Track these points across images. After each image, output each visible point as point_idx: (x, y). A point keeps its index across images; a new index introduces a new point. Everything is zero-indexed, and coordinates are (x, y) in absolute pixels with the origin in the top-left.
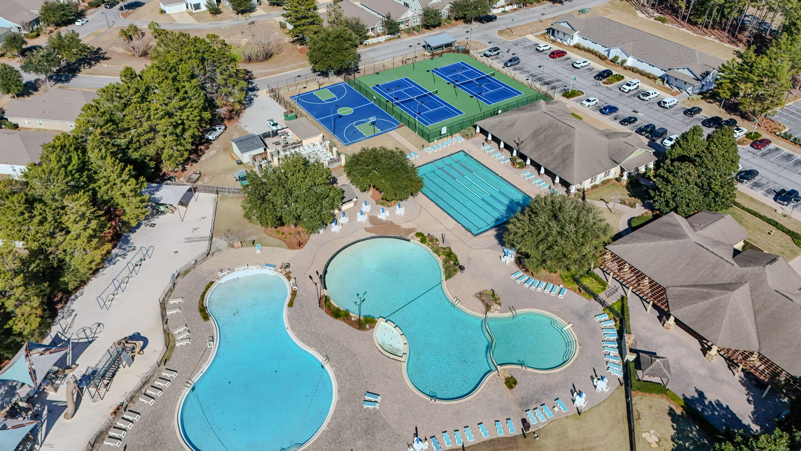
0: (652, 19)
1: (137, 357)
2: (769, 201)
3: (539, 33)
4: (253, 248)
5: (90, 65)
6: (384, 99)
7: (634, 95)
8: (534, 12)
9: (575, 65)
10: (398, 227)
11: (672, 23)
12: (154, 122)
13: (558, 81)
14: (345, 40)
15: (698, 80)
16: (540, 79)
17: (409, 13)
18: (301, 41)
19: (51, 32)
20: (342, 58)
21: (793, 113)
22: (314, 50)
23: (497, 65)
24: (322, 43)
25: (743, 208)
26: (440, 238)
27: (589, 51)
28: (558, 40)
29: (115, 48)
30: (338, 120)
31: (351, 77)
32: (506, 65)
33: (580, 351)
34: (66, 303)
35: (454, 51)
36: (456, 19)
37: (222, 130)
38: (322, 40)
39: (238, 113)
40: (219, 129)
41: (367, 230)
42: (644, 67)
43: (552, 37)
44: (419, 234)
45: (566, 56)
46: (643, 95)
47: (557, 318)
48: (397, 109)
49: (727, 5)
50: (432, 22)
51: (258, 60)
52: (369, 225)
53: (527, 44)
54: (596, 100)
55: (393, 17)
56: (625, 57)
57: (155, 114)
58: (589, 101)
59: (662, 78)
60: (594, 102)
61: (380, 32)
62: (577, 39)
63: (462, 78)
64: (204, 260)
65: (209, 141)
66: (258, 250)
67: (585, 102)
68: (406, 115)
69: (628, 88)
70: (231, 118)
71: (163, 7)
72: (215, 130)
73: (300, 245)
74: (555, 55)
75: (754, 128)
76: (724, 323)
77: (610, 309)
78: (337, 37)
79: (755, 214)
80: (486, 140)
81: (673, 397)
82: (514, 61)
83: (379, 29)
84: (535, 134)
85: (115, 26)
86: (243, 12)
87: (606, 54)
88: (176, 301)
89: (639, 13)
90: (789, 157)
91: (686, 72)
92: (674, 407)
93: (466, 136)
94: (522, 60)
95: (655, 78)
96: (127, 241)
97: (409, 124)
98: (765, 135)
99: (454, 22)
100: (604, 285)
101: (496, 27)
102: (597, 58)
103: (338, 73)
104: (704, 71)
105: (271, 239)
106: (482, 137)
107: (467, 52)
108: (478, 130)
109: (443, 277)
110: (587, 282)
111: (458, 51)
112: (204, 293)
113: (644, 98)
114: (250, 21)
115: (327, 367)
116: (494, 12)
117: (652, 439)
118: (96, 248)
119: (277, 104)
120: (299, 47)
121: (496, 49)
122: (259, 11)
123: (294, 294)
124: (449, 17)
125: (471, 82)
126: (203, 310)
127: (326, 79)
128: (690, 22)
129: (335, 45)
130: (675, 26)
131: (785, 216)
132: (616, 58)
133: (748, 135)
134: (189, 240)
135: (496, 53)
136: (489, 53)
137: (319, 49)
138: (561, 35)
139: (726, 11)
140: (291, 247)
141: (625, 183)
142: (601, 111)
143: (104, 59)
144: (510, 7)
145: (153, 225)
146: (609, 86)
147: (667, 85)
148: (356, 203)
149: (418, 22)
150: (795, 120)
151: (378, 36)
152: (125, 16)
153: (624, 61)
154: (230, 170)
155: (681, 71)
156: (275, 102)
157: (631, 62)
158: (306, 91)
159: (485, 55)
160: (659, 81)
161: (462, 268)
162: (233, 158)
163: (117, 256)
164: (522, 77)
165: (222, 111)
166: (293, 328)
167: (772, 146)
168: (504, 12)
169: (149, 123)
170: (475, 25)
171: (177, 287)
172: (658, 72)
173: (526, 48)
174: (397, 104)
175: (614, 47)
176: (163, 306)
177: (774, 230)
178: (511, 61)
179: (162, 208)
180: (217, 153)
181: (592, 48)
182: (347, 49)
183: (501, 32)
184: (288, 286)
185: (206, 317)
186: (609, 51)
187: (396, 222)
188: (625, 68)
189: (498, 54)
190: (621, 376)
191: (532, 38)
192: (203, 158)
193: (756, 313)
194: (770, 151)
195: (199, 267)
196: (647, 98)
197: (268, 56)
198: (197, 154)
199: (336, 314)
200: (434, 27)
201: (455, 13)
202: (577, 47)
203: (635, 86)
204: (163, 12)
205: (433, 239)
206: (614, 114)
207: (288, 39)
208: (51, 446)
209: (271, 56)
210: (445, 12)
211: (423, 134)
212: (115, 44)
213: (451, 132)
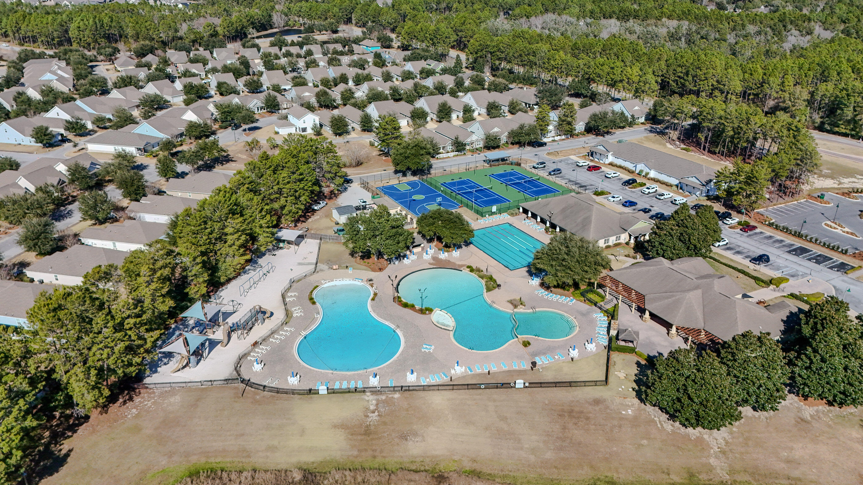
0: (678, 149)
1: (267, 320)
2: (747, 262)
3: (581, 155)
4: (347, 270)
5: (223, 164)
6: (449, 191)
7: (653, 196)
8: (580, 141)
9: (607, 175)
10: (454, 263)
11: (695, 152)
12: (281, 186)
13: (591, 185)
14: (421, 148)
15: (703, 185)
16: (576, 184)
17: (474, 138)
18: (387, 154)
19: (191, 143)
20: (418, 161)
21: (782, 212)
22: (397, 155)
23: (543, 174)
24: (404, 151)
25: (721, 263)
26: (485, 270)
27: (620, 167)
28: (596, 160)
29: (240, 155)
30: (413, 202)
31: (425, 177)
32: (550, 174)
33: (579, 331)
34: (216, 292)
35: (508, 164)
36: (512, 144)
37: (324, 204)
38: (404, 148)
39: (336, 196)
40: (322, 204)
41: (430, 264)
42: (663, 178)
43: (591, 158)
44: (469, 267)
45: (601, 170)
46: (659, 195)
47: (566, 314)
48: (459, 197)
49: (736, 136)
50: (492, 143)
51: (350, 166)
52: (432, 261)
53: (569, 162)
54: (621, 197)
55: (461, 139)
56: (648, 170)
57: (283, 181)
58: (614, 197)
59: (677, 186)
60: (619, 199)
61: (450, 150)
62: (611, 158)
63: (512, 180)
64: (311, 275)
65: (314, 211)
66: (350, 271)
67: (610, 198)
68: (465, 200)
69: (648, 191)
70: (330, 198)
71: (277, 129)
72: (319, 203)
73: (381, 270)
74: (591, 169)
75: (744, 218)
76: (681, 311)
77: (606, 311)
78: (416, 146)
79: (729, 266)
80: (527, 217)
81: (640, 355)
82: (557, 172)
83: (449, 148)
84: (564, 210)
85: (240, 141)
86: (340, 135)
87: (634, 169)
88: (293, 294)
89: (668, 145)
90: (771, 237)
91: (694, 180)
92: (640, 361)
93: (512, 215)
94: (564, 172)
95: (671, 186)
96: (257, 263)
97: (467, 206)
98: (753, 223)
99: (510, 146)
100: (603, 298)
101: (545, 150)
102: (627, 172)
103: (414, 174)
104: (708, 179)
105: (359, 266)
106: (524, 215)
107: (519, 164)
108: (521, 210)
109: (485, 290)
110: (591, 296)
111: (512, 164)
112: (312, 291)
113: (660, 197)
114: (346, 140)
115: (398, 332)
116: (545, 140)
117: (622, 375)
118: (242, 255)
119: (366, 192)
120: (384, 158)
121: (542, 163)
122: (353, 135)
123: (375, 294)
124: (507, 143)
125: (519, 183)
126: (311, 299)
127: (405, 178)
128: (710, 151)
129: (413, 151)
130: (697, 154)
131: (755, 270)
132: (641, 171)
133: (739, 223)
134: (300, 264)
135: (542, 166)
136: (537, 166)
137: (401, 154)
138: (598, 155)
139: (736, 141)
140: (374, 270)
141: (632, 246)
142: (623, 205)
143: (232, 161)
144: (559, 137)
145: (275, 255)
146: (633, 190)
147: (681, 191)
148: (423, 248)
149: (481, 145)
150: (781, 216)
151: (448, 152)
152: (247, 135)
153: (647, 174)
154: (330, 228)
155: (690, 179)
156: (364, 190)
157: (653, 174)
158: (388, 184)
159: (534, 167)
160: (674, 188)
161: (499, 286)
162: (332, 221)
163: (249, 270)
164: (562, 182)
165: (326, 190)
166: (374, 311)
167: (757, 230)
168: (554, 141)
169: (278, 186)
170: (528, 149)
171: (292, 288)
172: (674, 181)
173: (568, 164)
174: (459, 194)
175: (640, 162)
176: (283, 297)
177: (741, 275)
178: (554, 171)
179: (281, 245)
180: (321, 218)
181: (623, 165)
182: (422, 155)
183: (548, 154)
184: (372, 291)
185: (314, 303)
186: (636, 166)
187: (451, 260)
188: (649, 179)
189: (545, 167)
190: (606, 344)
191: (574, 158)
192: (310, 220)
193: (704, 306)
194: (756, 234)
195: (308, 279)
196: (662, 198)
197: (359, 164)
198: (305, 218)
199: (406, 305)
200: (494, 148)
201: (512, 139)
202: (611, 164)
203: (654, 190)
204: (277, 133)
205: (479, 270)
206: (634, 207)
207: (375, 153)
208: (212, 359)
209: (361, 164)
210: (504, 139)
211: (477, 212)
212: (240, 152)
213: (500, 211)
